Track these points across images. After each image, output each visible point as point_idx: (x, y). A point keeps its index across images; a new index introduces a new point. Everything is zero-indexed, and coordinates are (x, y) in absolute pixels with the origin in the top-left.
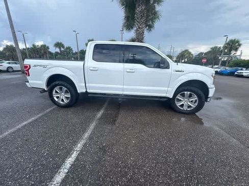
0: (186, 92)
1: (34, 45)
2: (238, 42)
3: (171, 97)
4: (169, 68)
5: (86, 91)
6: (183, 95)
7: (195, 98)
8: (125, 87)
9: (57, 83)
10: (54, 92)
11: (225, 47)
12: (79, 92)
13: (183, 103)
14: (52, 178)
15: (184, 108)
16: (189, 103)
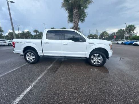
0: (96, 55)
1: (23, 32)
2: (133, 26)
3: (88, 57)
4: (85, 42)
5: (43, 55)
6: (95, 56)
7: (101, 58)
8: (63, 52)
9: (28, 51)
10: (27, 56)
11: (126, 29)
12: (39, 55)
13: (95, 60)
14: (15, 99)
15: (96, 63)
16: (98, 61)
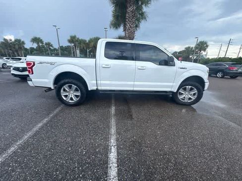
0: (187, 87)
1: (5, 39)
2: (206, 43)
3: (175, 91)
4: (174, 66)
5: (97, 89)
6: (185, 89)
7: (195, 91)
8: (136, 83)
12: (89, 89)
13: (184, 96)
15: (185, 100)
16: (189, 96)
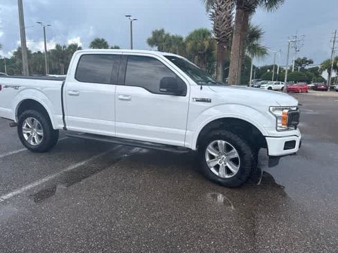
0: (219, 141)
1: (58, 47)
3: (194, 148)
4: (185, 95)
5: (65, 128)
8: (118, 124)
10: (24, 127)
12: (54, 128)
15: (220, 172)
16: (228, 165)
